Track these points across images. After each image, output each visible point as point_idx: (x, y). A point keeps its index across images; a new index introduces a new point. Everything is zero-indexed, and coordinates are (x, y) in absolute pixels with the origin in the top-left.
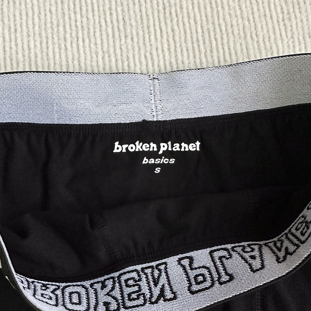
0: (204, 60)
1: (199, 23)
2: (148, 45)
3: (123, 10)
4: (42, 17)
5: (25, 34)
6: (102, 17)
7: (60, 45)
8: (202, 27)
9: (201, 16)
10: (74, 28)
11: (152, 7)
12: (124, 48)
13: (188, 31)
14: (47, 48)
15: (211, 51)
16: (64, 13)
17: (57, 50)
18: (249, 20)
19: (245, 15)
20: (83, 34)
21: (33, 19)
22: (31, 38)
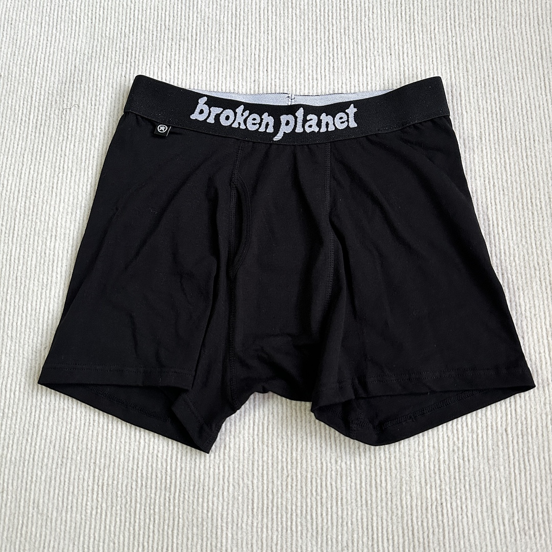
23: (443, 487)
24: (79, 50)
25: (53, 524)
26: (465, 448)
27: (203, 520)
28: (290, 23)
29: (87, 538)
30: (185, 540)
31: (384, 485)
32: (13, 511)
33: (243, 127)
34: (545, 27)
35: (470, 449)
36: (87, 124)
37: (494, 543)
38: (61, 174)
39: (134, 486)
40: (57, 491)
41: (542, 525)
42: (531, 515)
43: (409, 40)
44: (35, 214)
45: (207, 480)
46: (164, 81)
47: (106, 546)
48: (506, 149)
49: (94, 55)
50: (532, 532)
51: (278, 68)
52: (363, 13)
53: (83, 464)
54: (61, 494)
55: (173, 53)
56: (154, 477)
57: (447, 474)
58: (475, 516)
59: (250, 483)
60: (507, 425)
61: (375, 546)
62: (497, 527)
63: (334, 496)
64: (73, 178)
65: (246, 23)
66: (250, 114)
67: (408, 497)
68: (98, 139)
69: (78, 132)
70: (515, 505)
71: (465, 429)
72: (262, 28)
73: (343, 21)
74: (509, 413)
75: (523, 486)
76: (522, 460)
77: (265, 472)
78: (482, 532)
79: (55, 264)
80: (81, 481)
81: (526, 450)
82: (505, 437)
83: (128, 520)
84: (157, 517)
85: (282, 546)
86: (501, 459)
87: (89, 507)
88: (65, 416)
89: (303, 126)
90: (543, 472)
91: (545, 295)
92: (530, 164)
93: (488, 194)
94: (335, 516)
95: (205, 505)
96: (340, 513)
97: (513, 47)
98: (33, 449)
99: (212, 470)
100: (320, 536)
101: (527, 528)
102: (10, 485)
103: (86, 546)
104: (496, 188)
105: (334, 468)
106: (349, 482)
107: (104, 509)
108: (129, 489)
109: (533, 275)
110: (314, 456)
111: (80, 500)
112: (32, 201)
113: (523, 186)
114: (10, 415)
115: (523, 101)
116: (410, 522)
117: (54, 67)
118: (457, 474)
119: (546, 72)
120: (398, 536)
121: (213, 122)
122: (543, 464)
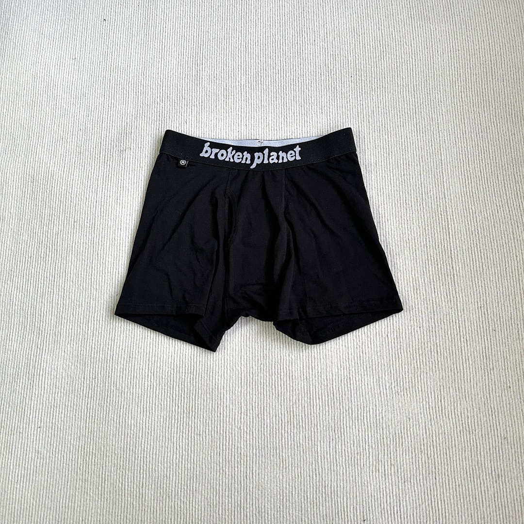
23: (351, 368)
24: (129, 112)
25: (126, 395)
26: (364, 346)
27: (212, 390)
28: (260, 94)
29: (145, 402)
30: (202, 401)
31: (316, 368)
32: (102, 389)
33: (232, 160)
34: (418, 93)
35: (367, 347)
36: (136, 160)
37: (380, 399)
38: (122, 191)
39: (172, 373)
40: (127, 377)
41: (408, 389)
42: (402, 384)
43: (333, 104)
44: (107, 215)
45: (214, 367)
46: (183, 133)
47: (156, 407)
48: (391, 171)
49: (138, 115)
50: (402, 393)
51: (253, 124)
52: (305, 87)
53: (142, 361)
54: (129, 378)
55: (188, 115)
56: (184, 366)
57: (353, 361)
58: (369, 385)
59: (239, 368)
60: (388, 333)
61: (312, 402)
62: (382, 390)
63: (288, 374)
64: (129, 193)
65: (232, 94)
66: (236, 152)
67: (331, 374)
68: (143, 169)
69: (131, 165)
70: (392, 378)
71: (363, 335)
72: (243, 98)
73: (292, 92)
74: (389, 326)
75: (398, 368)
76: (397, 353)
77: (248, 362)
78: (373, 394)
79: (121, 245)
80: (141, 371)
81: (399, 347)
82: (386, 339)
83: (169, 391)
84: (186, 389)
85: (258, 403)
86: (385, 352)
87: (146, 385)
88: (130, 334)
89: (268, 159)
90: (409, 359)
91: (412, 258)
92: (406, 179)
93: (380, 198)
94: (288, 386)
95: (214, 381)
96: (291, 384)
97: (398, 106)
98: (112, 353)
99: (217, 361)
100: (280, 397)
101: (399, 391)
102: (99, 374)
103: (145, 407)
104: (385, 195)
105: (288, 359)
106: (296, 366)
107: (155, 386)
108: (169, 374)
109: (405, 246)
110: (276, 353)
111: (140, 381)
112: (105, 208)
113: (401, 193)
114: (97, 334)
115: (403, 140)
116: (331, 388)
117: (114, 124)
118: (359, 361)
119: (418, 122)
120: (325, 396)
121: (214, 158)
122: (409, 354)
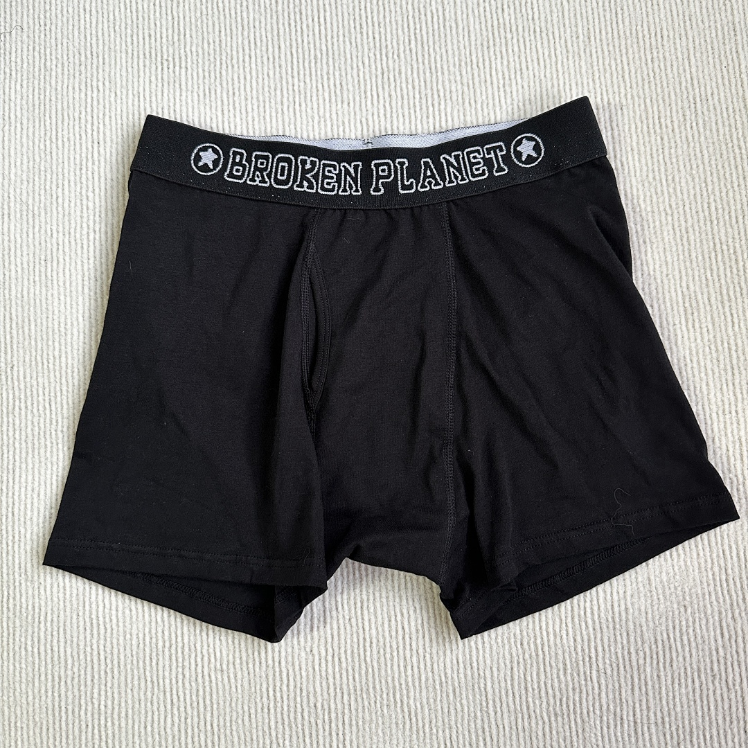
0: (419, 127)
1: (417, 88)
2: (364, 110)
3: (340, 75)
4: (260, 81)
5: (243, 97)
6: (320, 81)
7: (276, 109)
8: (420, 92)
9: (420, 82)
10: (291, 92)
11: (370, 72)
12: (340, 113)
13: (406, 97)
14: (265, 112)
15: (428, 117)
16: (281, 77)
17: (274, 114)
18: (468, 86)
19: (465, 81)
20: (300, 98)
21: (251, 82)
22: (249, 102)
